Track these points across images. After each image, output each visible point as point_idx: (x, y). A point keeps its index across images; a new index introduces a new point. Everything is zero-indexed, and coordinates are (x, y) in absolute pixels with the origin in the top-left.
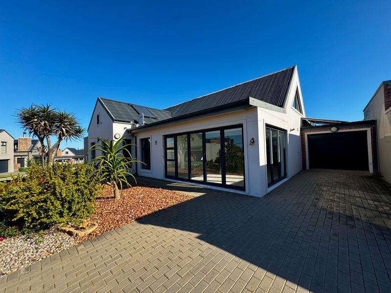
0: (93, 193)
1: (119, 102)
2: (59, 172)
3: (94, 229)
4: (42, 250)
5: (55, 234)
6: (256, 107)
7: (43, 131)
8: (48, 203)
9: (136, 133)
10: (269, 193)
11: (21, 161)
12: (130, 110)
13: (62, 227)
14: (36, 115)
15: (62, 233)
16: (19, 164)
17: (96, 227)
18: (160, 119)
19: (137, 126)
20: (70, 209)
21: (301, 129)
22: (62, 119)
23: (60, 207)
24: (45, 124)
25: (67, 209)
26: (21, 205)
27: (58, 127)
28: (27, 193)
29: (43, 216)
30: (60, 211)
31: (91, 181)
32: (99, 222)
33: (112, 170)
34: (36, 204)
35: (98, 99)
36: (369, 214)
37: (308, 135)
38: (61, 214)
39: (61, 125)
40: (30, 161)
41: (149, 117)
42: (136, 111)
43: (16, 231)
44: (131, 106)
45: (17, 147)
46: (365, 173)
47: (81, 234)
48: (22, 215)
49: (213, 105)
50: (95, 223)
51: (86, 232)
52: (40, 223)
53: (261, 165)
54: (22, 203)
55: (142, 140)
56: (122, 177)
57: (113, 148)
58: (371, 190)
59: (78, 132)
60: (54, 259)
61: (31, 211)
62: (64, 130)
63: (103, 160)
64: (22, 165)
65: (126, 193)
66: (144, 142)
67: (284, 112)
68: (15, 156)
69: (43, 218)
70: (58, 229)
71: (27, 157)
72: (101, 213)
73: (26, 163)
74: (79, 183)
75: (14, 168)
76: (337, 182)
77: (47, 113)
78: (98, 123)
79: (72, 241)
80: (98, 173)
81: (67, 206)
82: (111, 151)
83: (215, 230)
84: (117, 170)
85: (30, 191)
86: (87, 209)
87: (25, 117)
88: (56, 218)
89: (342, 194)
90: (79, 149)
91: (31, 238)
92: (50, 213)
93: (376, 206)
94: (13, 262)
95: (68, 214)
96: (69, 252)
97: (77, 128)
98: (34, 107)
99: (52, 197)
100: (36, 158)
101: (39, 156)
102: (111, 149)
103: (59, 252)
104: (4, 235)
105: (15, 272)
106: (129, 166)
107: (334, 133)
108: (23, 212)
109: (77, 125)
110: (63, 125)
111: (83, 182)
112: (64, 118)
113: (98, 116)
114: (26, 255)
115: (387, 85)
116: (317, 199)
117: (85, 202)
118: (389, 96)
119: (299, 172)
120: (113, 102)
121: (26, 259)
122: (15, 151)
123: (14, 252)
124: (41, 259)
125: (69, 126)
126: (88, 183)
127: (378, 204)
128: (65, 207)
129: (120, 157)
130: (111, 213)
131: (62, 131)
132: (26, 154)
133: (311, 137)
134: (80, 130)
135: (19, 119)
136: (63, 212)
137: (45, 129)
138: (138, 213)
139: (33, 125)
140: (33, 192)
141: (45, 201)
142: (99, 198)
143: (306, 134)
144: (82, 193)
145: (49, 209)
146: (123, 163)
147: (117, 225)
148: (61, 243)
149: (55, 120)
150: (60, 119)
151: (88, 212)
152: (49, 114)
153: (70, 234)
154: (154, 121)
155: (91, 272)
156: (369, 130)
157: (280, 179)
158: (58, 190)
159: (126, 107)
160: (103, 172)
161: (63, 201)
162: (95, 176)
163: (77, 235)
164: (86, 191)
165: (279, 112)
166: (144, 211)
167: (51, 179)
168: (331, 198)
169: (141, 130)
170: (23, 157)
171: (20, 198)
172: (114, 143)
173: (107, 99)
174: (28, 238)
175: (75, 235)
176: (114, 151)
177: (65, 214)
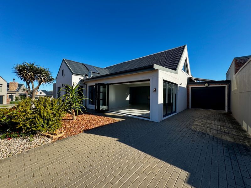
0: (61, 116)
1: (77, 62)
2: (42, 103)
3: (62, 135)
4: (33, 144)
5: (39, 137)
6: (158, 70)
7: (30, 78)
8: (36, 119)
9: (87, 82)
10: (163, 120)
11: (11, 97)
12: (83, 67)
13: (44, 133)
14: (26, 68)
15: (44, 137)
16: (10, 99)
17: (63, 133)
18: (102, 74)
19: (87, 78)
20: (48, 124)
21: (187, 84)
22: (41, 71)
23: (43, 122)
24: (31, 74)
25: (46, 124)
26: (21, 120)
27: (39, 76)
28: (24, 113)
29: (33, 126)
30: (42, 125)
31: (60, 109)
32: (64, 131)
33: (72, 103)
34: (29, 120)
35: (63, 60)
36: (216, 132)
37: (191, 88)
38: (43, 126)
39: (40, 75)
40: (17, 97)
41: (95, 73)
42: (87, 68)
43: (17, 135)
44: (84, 65)
45: (9, 88)
46: (222, 112)
47: (55, 137)
48: (21, 125)
49: (135, 67)
50: (62, 132)
51: (57, 136)
52: (31, 130)
53: (159, 103)
54: (21, 119)
55: (90, 86)
56: (78, 108)
57: (73, 90)
58: (222, 121)
59: (51, 80)
60: (41, 148)
61: (26, 124)
62: (42, 78)
63: (67, 97)
64: (12, 100)
65: (80, 117)
66: (91, 88)
67: (176, 73)
68: (7, 94)
69: (33, 128)
70: (41, 134)
71: (15, 95)
72: (65, 127)
73: (14, 98)
74: (53, 109)
75: (7, 101)
76: (205, 116)
77: (32, 68)
78: (63, 75)
79: (50, 140)
80: (64, 104)
81: (46, 122)
82: (72, 92)
83: (129, 137)
84: (75, 103)
85: (26, 112)
86: (57, 125)
87: (19, 69)
88: (40, 128)
89: (205, 122)
90: (49, 91)
91: (26, 139)
92: (37, 125)
93: (221, 129)
94: (18, 149)
95: (47, 127)
96: (48, 145)
97: (50, 77)
98: (24, 64)
99: (38, 116)
100: (21, 95)
101: (23, 95)
102: (72, 91)
103: (43, 145)
104: (10, 137)
105: (21, 153)
106: (82, 101)
107: (207, 87)
108: (22, 124)
109: (50, 76)
110: (42, 76)
111: (55, 109)
112: (43, 71)
113: (63, 71)
114: (25, 146)
115: (237, 60)
116: (189, 124)
117: (56, 120)
118: (237, 66)
119: (184, 110)
120: (72, 62)
121: (26, 148)
122: (8, 90)
123: (18, 145)
124: (33, 148)
125: (45, 76)
126: (58, 110)
127: (223, 127)
128: (45, 122)
129: (77, 96)
130: (71, 127)
131: (41, 79)
132: (15, 92)
133: (193, 89)
134: (52, 79)
135: (15, 70)
136: (44, 125)
137: (31, 77)
138: (87, 128)
139: (24, 74)
140: (28, 113)
141: (34, 118)
142: (64, 120)
143: (190, 87)
144: (55, 115)
145: (36, 123)
146: (79, 100)
147: (75, 134)
148: (44, 141)
149: (37, 72)
150: (40, 72)
151: (58, 126)
152: (34, 68)
153: (48, 137)
154: (98, 75)
155: (61, 154)
156: (226, 86)
157: (172, 113)
158: (42, 112)
159: (81, 66)
160: (67, 104)
161: (44, 119)
162: (63, 106)
163: (52, 137)
164: (57, 114)
165: (173, 73)
166: (90, 127)
167: (38, 106)
168: (198, 124)
169: (89, 80)
170: (13, 95)
171: (20, 116)
172: (74, 87)
173: (69, 60)
174: (25, 138)
175: (51, 137)
176: (74, 92)
177: (45, 127)
